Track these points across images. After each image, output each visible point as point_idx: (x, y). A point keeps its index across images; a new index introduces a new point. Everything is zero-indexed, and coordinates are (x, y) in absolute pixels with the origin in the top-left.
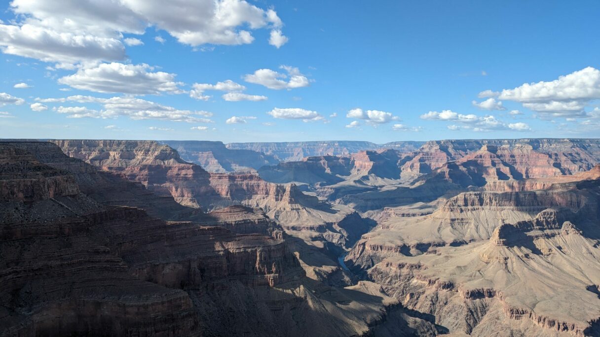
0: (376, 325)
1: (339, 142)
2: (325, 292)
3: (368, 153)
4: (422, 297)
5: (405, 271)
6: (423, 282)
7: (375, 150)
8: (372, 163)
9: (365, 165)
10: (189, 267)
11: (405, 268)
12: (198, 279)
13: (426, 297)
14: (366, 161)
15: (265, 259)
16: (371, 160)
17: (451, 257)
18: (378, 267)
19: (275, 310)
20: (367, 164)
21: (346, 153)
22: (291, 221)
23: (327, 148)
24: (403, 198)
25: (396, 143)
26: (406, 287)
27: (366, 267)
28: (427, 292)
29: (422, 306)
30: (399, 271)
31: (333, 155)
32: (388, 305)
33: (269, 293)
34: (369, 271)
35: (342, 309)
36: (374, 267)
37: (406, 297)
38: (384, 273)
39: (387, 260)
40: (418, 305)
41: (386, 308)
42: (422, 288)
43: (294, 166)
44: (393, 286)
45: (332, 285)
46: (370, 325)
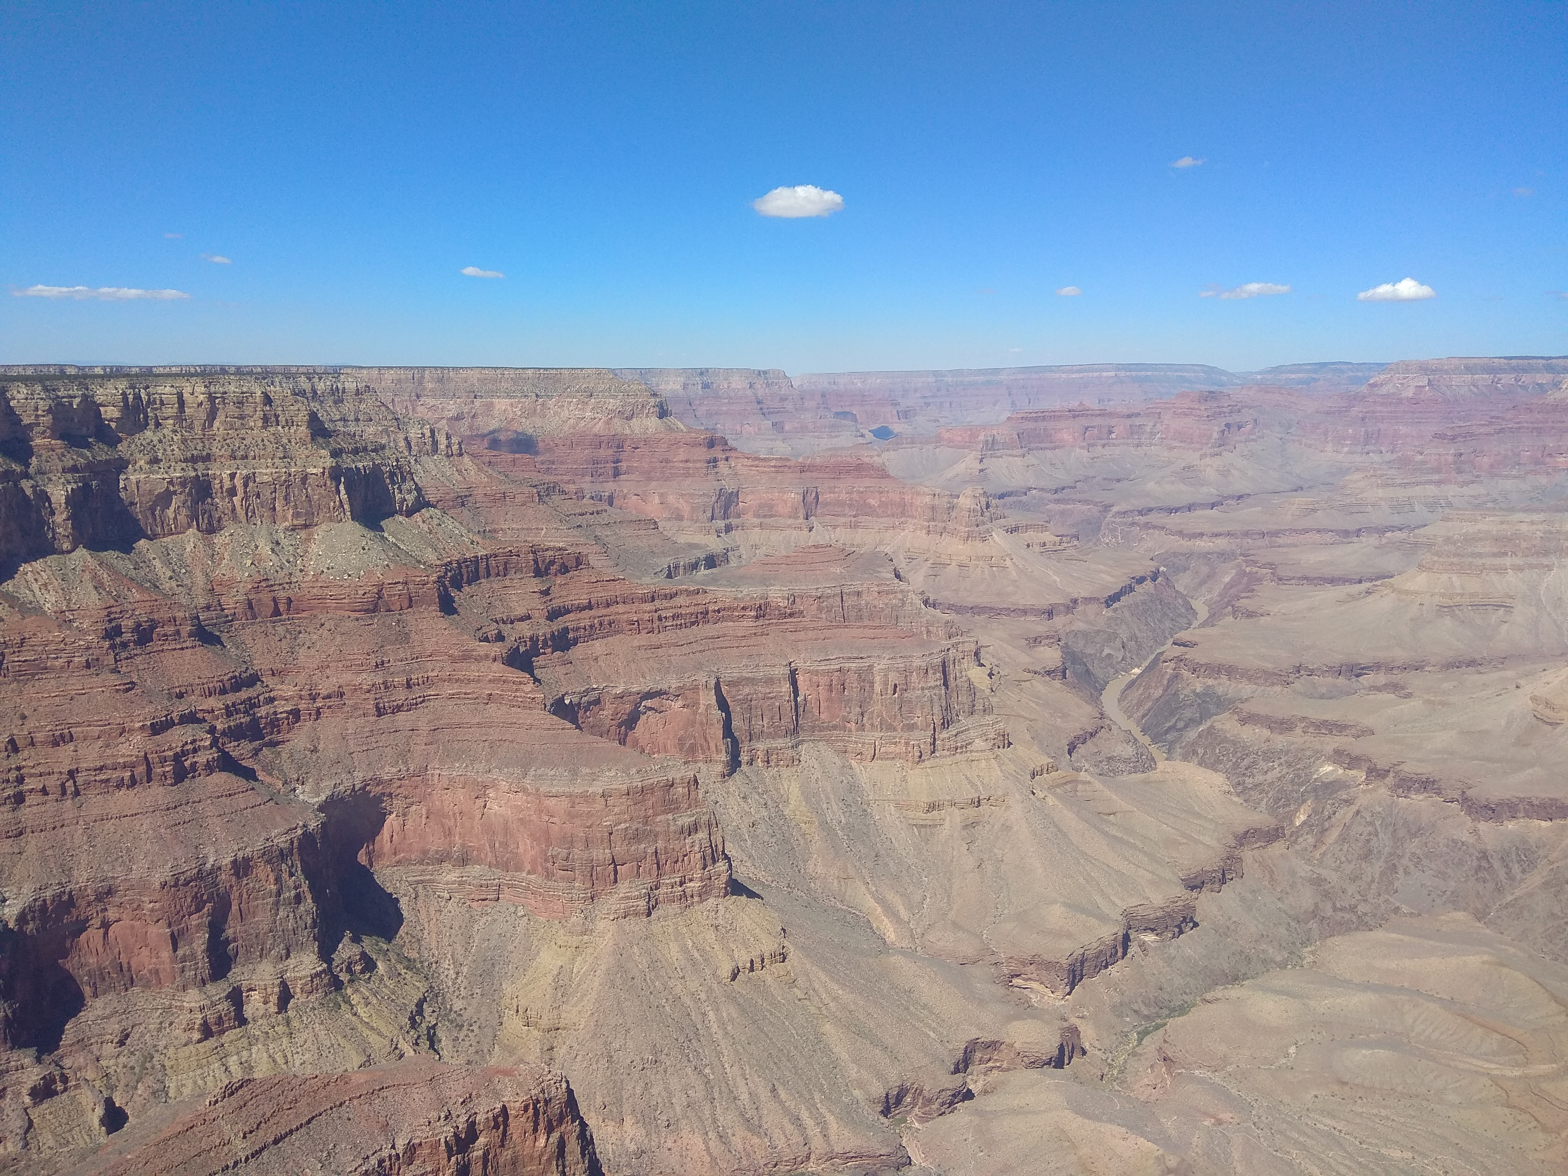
2: (1058, 786)
4: (1345, 814)
5: (1297, 738)
6: (1352, 772)
7: (1226, 388)
11: (1298, 731)
13: (1358, 812)
15: (896, 692)
17: (1443, 704)
18: (1218, 726)
20: (1197, 430)
21: (1136, 399)
23: (1083, 386)
25: (1293, 368)
26: (1301, 784)
27: (1181, 725)
28: (1363, 801)
29: (1343, 839)
30: (1281, 737)
31: (1095, 406)
32: (1242, 830)
33: (904, 779)
34: (1192, 734)
35: (1106, 834)
36: (1209, 723)
37: (1297, 810)
38: (1234, 743)
39: (1247, 708)
40: (1333, 835)
41: (1236, 837)
42: (1349, 787)
43: (981, 437)
44: (1259, 778)
45: (1080, 769)
46: (1187, 882)
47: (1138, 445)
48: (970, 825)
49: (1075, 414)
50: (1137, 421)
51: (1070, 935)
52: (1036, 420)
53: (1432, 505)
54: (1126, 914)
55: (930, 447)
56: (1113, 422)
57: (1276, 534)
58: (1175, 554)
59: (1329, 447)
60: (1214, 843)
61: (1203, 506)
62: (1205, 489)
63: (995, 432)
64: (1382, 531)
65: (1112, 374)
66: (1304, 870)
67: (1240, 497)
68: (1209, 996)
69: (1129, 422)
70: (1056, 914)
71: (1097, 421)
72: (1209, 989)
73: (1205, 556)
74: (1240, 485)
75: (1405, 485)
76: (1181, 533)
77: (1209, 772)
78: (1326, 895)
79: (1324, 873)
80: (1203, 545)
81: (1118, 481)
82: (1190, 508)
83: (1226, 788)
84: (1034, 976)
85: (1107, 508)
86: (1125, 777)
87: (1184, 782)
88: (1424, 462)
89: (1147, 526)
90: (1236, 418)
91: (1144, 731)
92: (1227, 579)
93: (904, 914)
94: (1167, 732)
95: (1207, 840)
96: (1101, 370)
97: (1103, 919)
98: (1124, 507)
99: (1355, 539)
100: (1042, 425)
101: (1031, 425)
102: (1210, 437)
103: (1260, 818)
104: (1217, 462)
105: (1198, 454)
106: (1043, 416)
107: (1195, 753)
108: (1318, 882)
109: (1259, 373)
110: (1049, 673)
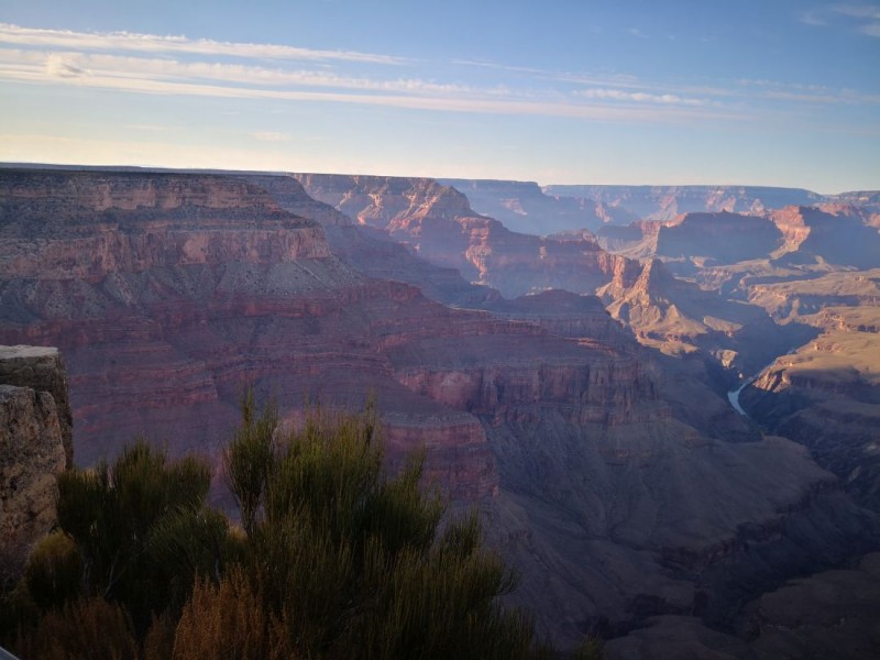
0: (790, 511)
1: (748, 189)
3: (803, 210)
5: (853, 427)
7: (817, 205)
8: (808, 230)
9: (794, 233)
10: (481, 380)
12: (493, 399)
14: (797, 225)
16: (806, 225)
18: (802, 416)
20: (798, 230)
21: (758, 209)
22: (647, 324)
23: (722, 199)
25: (860, 194)
26: (854, 456)
27: (778, 414)
30: (844, 426)
32: (815, 482)
33: (604, 435)
34: (785, 420)
36: (796, 414)
37: (850, 472)
38: (812, 427)
39: (822, 406)
41: (812, 486)
43: (659, 228)
44: (829, 450)
45: (714, 437)
46: (779, 511)
48: (644, 466)
51: (703, 538)
54: (740, 528)
60: (797, 488)
66: (854, 509)
68: (790, 581)
70: (696, 524)
72: (789, 577)
77: (797, 444)
78: (867, 526)
83: (806, 455)
86: (743, 445)
87: (780, 449)
91: (753, 418)
94: (769, 418)
95: (793, 486)
97: (725, 529)
103: (828, 475)
107: (787, 431)
109: (838, 196)
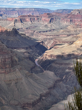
0: (51, 89)
2: (30, 76)
3: (48, 14)
4: (70, 77)
5: (63, 66)
7: (51, 13)
11: (63, 65)
13: (72, 76)
14: (47, 18)
15: (3, 62)
18: (52, 65)
19: (8, 84)
21: (38, 14)
24: (63, 35)
26: (64, 73)
27: (47, 65)
28: (72, 75)
29: (70, 80)
30: (61, 66)
31: (32, 15)
32: (56, 80)
33: (5, 77)
34: (48, 66)
35: (37, 83)
36: (51, 65)
37: (63, 77)
38: (54, 67)
39: (56, 62)
40: (68, 80)
41: (55, 81)
42: (70, 73)
43: (14, 20)
44: (58, 72)
45: (32, 73)
46: (49, 89)
47: (39, 21)
48: (16, 83)
49: (29, 16)
50: (38, 17)
51: (32, 99)
52: (23, 17)
53: (79, 31)
54: (40, 95)
55: (6, 21)
56: (35, 17)
57: (59, 35)
58: (45, 39)
59: (65, 22)
60: (52, 83)
61: (48, 31)
62: (48, 28)
63: (16, 19)
64: (73, 35)
65: (34, 10)
66: (65, 85)
67: (53, 30)
68: (53, 106)
69: (37, 18)
70: (30, 96)
71: (32, 17)
72: (53, 105)
73: (49, 39)
74: (53, 28)
75: (76, 28)
76: (45, 35)
77: (51, 72)
78: (68, 89)
79: (67, 86)
80: (48, 37)
81: (36, 27)
82: (47, 31)
83: (54, 74)
84: (27, 106)
85: (34, 31)
86: (39, 74)
87: (48, 74)
88: (78, 25)
89: (40, 34)
90: (53, 17)
91: (41, 66)
92: (52, 42)
93: (6, 99)
94: (45, 66)
95: (51, 82)
96: (32, 9)
97: (37, 96)
98: (37, 31)
99: (69, 36)
100: (24, 18)
101: (22, 18)
102: (49, 20)
103: (58, 78)
104: (50, 24)
105: (47, 23)
106: (24, 16)
107: (49, 69)
108: (67, 87)
109: (55, 10)
110: (27, 58)
